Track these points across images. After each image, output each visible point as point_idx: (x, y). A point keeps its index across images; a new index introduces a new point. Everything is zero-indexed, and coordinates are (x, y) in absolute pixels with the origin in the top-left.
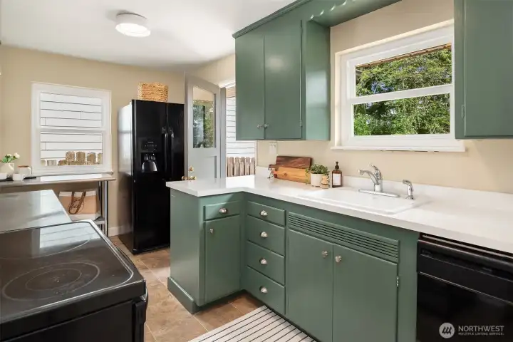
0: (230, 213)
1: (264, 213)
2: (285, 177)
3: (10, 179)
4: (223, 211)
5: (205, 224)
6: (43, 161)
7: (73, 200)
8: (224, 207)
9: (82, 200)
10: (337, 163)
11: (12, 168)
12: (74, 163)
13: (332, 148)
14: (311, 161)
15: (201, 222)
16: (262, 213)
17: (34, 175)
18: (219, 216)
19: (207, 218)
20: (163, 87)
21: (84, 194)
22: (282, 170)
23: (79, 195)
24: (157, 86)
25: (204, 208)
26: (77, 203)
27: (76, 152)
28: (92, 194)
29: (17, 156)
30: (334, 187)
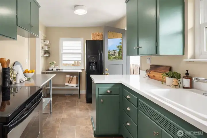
0: (112, 93)
1: (128, 97)
2: (153, 78)
3: (52, 70)
4: (109, 92)
5: (99, 96)
6: (64, 64)
7: (70, 78)
8: (109, 89)
9: (72, 79)
10: (187, 71)
11: (54, 66)
12: (76, 65)
13: (185, 60)
14: (170, 69)
15: (97, 95)
16: (128, 96)
17: (59, 69)
18: (106, 94)
19: (100, 94)
20: (100, 34)
21: (73, 77)
22: (153, 73)
23: (72, 77)
24: (98, 34)
25: (99, 88)
26: (71, 80)
27: (77, 61)
28: (75, 77)
29: (55, 62)
30: (184, 88)
